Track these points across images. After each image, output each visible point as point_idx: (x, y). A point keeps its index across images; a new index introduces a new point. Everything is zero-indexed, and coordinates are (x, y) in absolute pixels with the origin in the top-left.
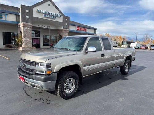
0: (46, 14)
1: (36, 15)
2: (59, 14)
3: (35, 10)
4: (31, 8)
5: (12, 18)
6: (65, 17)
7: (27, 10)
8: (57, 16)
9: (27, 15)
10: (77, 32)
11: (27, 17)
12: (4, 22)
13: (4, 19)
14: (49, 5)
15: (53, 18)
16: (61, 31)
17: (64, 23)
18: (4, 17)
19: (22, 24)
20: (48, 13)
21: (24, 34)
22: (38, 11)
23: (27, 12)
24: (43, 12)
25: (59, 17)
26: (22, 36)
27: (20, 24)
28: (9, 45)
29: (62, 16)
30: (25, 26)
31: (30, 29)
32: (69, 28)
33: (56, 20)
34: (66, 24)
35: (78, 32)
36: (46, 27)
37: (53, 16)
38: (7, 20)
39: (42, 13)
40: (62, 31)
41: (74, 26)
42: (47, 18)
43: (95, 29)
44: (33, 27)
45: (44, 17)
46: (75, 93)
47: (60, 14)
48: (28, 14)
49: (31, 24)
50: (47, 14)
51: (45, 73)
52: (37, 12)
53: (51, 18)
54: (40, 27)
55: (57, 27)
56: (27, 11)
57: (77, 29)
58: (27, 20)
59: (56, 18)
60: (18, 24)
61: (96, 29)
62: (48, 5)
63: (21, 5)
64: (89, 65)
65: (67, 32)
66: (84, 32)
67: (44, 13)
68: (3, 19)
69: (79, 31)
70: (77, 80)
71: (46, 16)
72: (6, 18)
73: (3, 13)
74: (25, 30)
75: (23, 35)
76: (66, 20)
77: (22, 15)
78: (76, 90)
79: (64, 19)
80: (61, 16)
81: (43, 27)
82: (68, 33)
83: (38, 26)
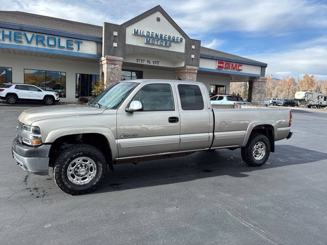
0: (150, 38)
1: (131, 40)
2: (177, 35)
3: (130, 31)
4: (122, 29)
5: (88, 49)
6: (190, 42)
7: (115, 32)
8: (174, 41)
9: (115, 42)
10: (218, 71)
11: (115, 45)
12: (76, 55)
13: (75, 50)
14: (158, 20)
15: (164, 44)
16: (181, 71)
17: (187, 54)
18: (75, 46)
19: (105, 58)
20: (154, 36)
21: (107, 77)
22: (136, 33)
23: (115, 36)
24: (145, 34)
25: (177, 42)
26: (103, 80)
27: (103, 58)
28: (84, 97)
29: (184, 40)
30: (110, 62)
31: (119, 67)
32: (197, 65)
33: (171, 49)
34: (193, 56)
35: (221, 72)
36: (152, 64)
37: (165, 40)
38: (79, 52)
39: (143, 36)
40: (183, 71)
41: (212, 58)
42: (153, 44)
43: (263, 66)
44: (124, 64)
45: (148, 43)
46: (93, 186)
47: (180, 36)
48: (116, 39)
49: (121, 59)
50: (152, 37)
51: (30, 144)
52: (134, 34)
53: (161, 46)
54: (140, 63)
55: (174, 63)
56: (116, 34)
57: (219, 67)
58: (114, 51)
59: (170, 45)
60: (99, 60)
61: (267, 65)
62: (156, 20)
63: (105, 23)
64: (134, 136)
65: (194, 73)
66: (235, 72)
67: (148, 36)
68: (73, 51)
69: (224, 71)
70: (98, 162)
71: (151, 42)
72: (79, 49)
73: (74, 40)
74: (110, 70)
75: (105, 79)
76: (193, 47)
77: (105, 41)
78: (98, 180)
79: (188, 47)
80: (181, 41)
81: (145, 63)
82: (195, 76)
83: (135, 62)
